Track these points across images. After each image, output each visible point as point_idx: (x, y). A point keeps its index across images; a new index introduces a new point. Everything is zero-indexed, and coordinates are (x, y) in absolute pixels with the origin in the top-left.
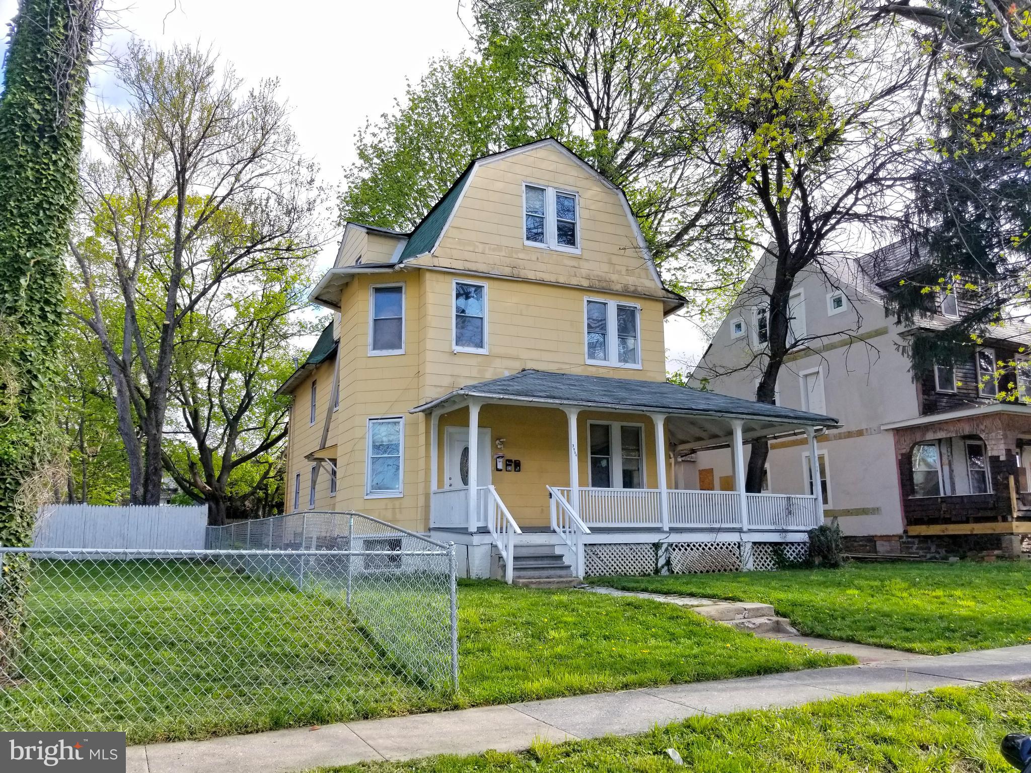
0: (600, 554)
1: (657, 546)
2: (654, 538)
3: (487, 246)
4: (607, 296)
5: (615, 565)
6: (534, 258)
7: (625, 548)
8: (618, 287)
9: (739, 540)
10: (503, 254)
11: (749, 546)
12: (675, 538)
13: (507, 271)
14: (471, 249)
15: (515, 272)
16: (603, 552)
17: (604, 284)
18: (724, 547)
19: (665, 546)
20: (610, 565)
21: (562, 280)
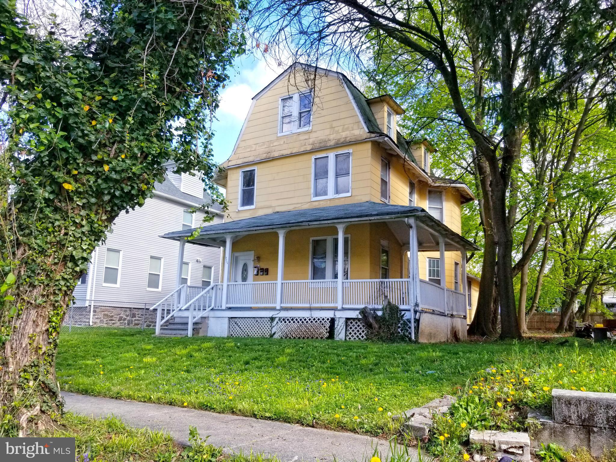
0: (239, 324)
1: (272, 319)
2: (269, 314)
3: (258, 145)
4: (328, 151)
5: (247, 331)
6: (282, 142)
7: (253, 320)
8: (332, 143)
9: (332, 316)
10: (266, 146)
11: (343, 321)
12: (283, 314)
13: (264, 156)
14: (249, 150)
15: (268, 155)
16: (240, 322)
17: (322, 145)
18: (318, 322)
19: (277, 320)
20: (244, 331)
21: (295, 151)
